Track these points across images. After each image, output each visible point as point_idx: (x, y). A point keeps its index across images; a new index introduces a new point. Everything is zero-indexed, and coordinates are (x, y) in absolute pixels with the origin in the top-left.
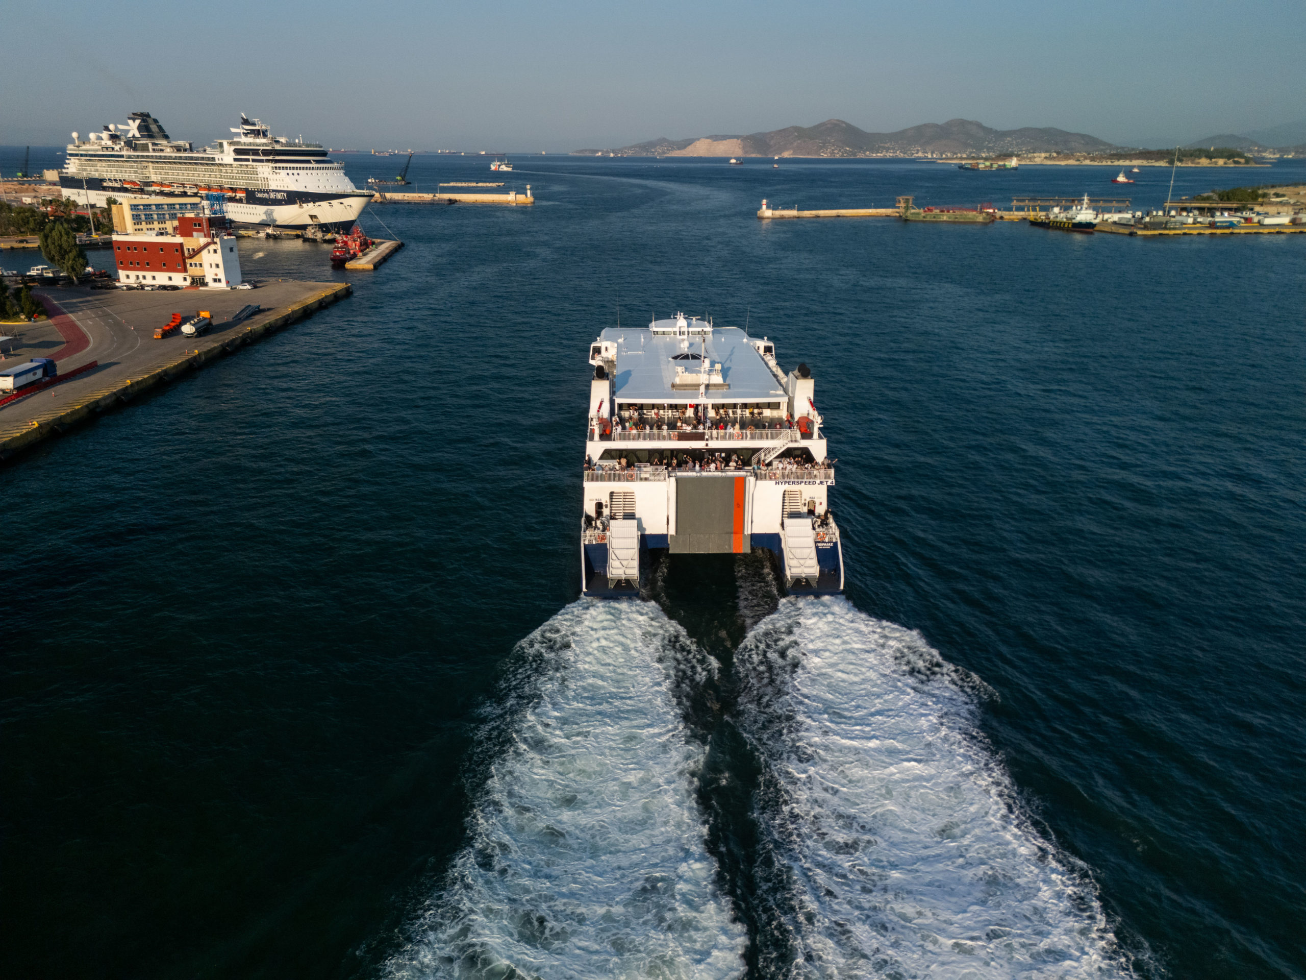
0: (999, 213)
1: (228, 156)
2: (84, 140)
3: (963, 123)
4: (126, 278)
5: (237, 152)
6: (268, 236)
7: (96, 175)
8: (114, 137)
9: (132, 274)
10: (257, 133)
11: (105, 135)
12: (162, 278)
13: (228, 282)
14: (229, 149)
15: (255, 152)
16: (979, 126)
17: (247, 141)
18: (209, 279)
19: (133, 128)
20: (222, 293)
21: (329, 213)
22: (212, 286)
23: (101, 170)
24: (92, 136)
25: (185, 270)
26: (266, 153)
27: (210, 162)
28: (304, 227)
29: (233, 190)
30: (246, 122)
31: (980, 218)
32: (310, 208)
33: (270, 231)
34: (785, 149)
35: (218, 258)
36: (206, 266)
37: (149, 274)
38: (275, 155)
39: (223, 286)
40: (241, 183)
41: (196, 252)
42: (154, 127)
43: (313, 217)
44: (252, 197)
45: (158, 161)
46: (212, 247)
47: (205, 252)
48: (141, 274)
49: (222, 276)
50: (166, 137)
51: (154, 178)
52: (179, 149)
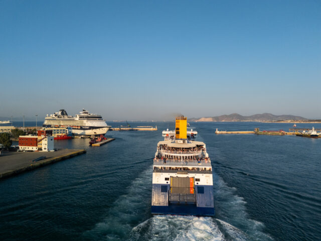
0: (285, 133)
1: (77, 119)
2: (49, 116)
3: (267, 114)
4: (21, 148)
5: (80, 117)
6: (82, 138)
7: (50, 124)
8: (56, 115)
9: (23, 147)
10: (85, 113)
11: (54, 115)
12: (30, 148)
13: (48, 149)
14: (78, 117)
15: (84, 117)
16: (271, 115)
17: (83, 115)
18: (43, 149)
19: (60, 113)
20: (46, 152)
21: (99, 132)
22: (44, 150)
23: (52, 123)
24: (51, 115)
25: (37, 146)
26: (86, 117)
27: (74, 120)
28: (90, 135)
29: (78, 127)
30: (84, 110)
31: (280, 134)
32: (94, 130)
33: (82, 136)
34: (223, 120)
35: (46, 142)
36: (43, 144)
37: (27, 147)
38: (88, 118)
39: (46, 150)
40: (80, 125)
41: (41, 140)
42: (64, 113)
43: (95, 133)
44: (82, 128)
45: (63, 120)
46: (45, 139)
47: (43, 141)
48: (25, 147)
49: (46, 148)
50: (67, 115)
51: (62, 124)
52: (69, 117)
